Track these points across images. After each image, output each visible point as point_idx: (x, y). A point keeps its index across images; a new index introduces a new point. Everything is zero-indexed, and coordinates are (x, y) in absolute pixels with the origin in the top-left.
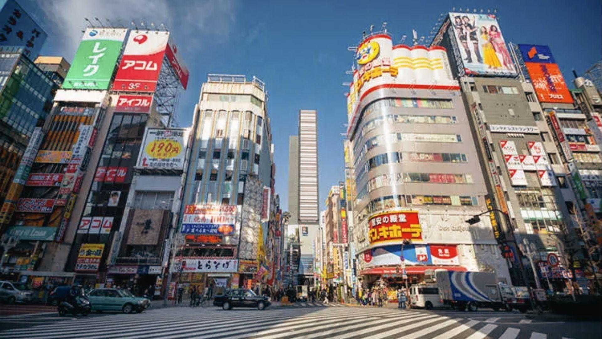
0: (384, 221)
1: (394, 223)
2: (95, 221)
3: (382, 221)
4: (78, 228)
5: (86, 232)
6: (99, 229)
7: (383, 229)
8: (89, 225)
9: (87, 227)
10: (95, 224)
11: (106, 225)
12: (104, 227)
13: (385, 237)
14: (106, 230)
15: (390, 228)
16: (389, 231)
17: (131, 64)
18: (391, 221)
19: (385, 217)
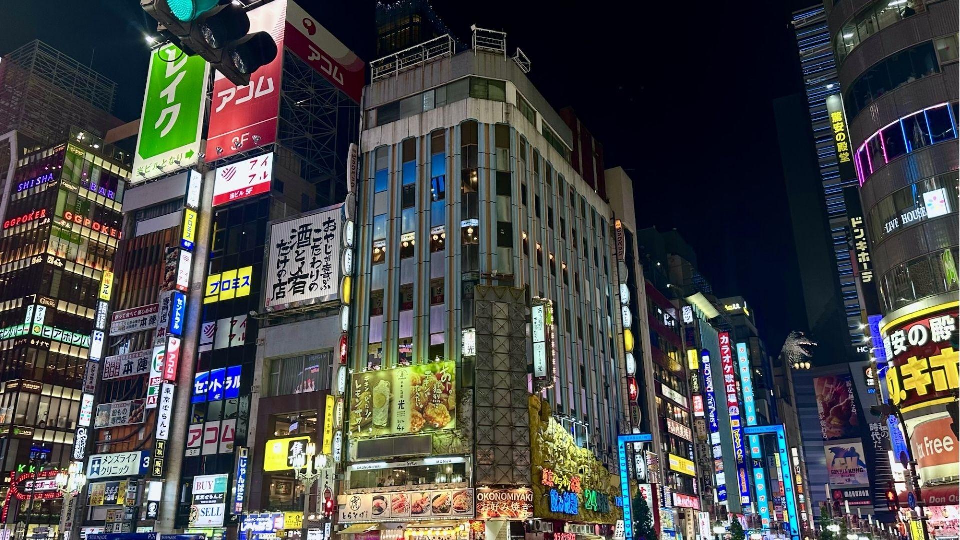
0: (913, 343)
1: (944, 344)
2: (209, 430)
3: (907, 343)
4: (185, 449)
5: (197, 453)
6: (217, 443)
7: (914, 365)
8: (200, 439)
9: (198, 443)
10: (210, 436)
11: (227, 437)
12: (225, 440)
13: (923, 391)
14: (228, 446)
15: (935, 361)
16: (930, 370)
17: (228, 96)
18: (936, 339)
19: (916, 329)
